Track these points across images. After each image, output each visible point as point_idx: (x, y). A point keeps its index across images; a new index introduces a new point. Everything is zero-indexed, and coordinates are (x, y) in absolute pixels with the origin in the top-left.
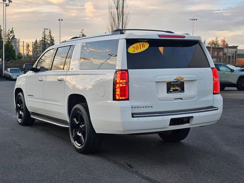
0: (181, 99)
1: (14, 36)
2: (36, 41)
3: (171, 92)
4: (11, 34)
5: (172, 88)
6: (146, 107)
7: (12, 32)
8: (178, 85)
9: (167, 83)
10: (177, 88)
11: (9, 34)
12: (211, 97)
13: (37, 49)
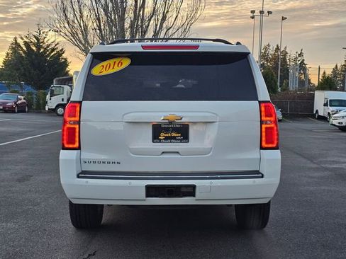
0: (178, 153)
1: (304, 60)
2: (336, 66)
3: (160, 141)
4: (299, 58)
5: (163, 134)
6: (109, 163)
7: (300, 55)
8: (176, 130)
9: (153, 125)
10: (174, 135)
11: (296, 58)
12: (255, 153)
13: (337, 77)
